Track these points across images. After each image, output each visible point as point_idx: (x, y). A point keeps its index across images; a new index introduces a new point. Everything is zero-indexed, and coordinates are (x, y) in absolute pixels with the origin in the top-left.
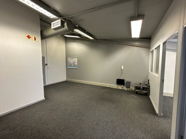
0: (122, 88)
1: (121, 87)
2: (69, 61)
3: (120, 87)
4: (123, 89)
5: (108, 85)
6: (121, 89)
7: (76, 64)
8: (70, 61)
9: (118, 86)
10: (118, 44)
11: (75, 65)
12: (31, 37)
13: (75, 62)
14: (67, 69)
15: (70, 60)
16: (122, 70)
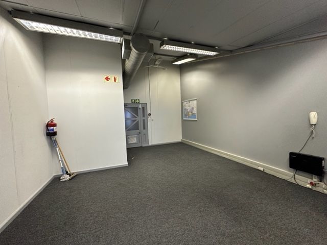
0: (311, 184)
1: (309, 181)
2: (185, 107)
3: (304, 181)
4: (318, 189)
5: (261, 165)
6: (309, 186)
7: (195, 111)
8: (187, 107)
9: (297, 176)
10: (297, 42)
11: (193, 114)
12: (109, 79)
13: (193, 108)
14: (183, 121)
15: (187, 105)
16: (312, 125)
